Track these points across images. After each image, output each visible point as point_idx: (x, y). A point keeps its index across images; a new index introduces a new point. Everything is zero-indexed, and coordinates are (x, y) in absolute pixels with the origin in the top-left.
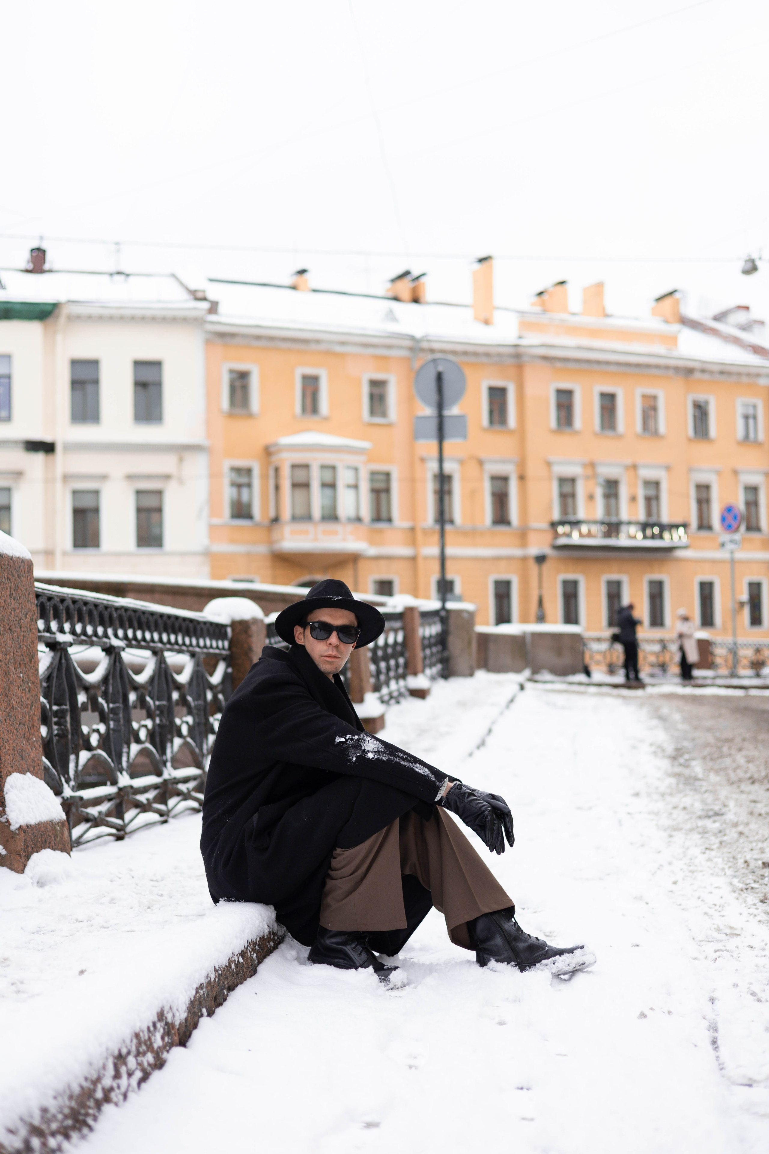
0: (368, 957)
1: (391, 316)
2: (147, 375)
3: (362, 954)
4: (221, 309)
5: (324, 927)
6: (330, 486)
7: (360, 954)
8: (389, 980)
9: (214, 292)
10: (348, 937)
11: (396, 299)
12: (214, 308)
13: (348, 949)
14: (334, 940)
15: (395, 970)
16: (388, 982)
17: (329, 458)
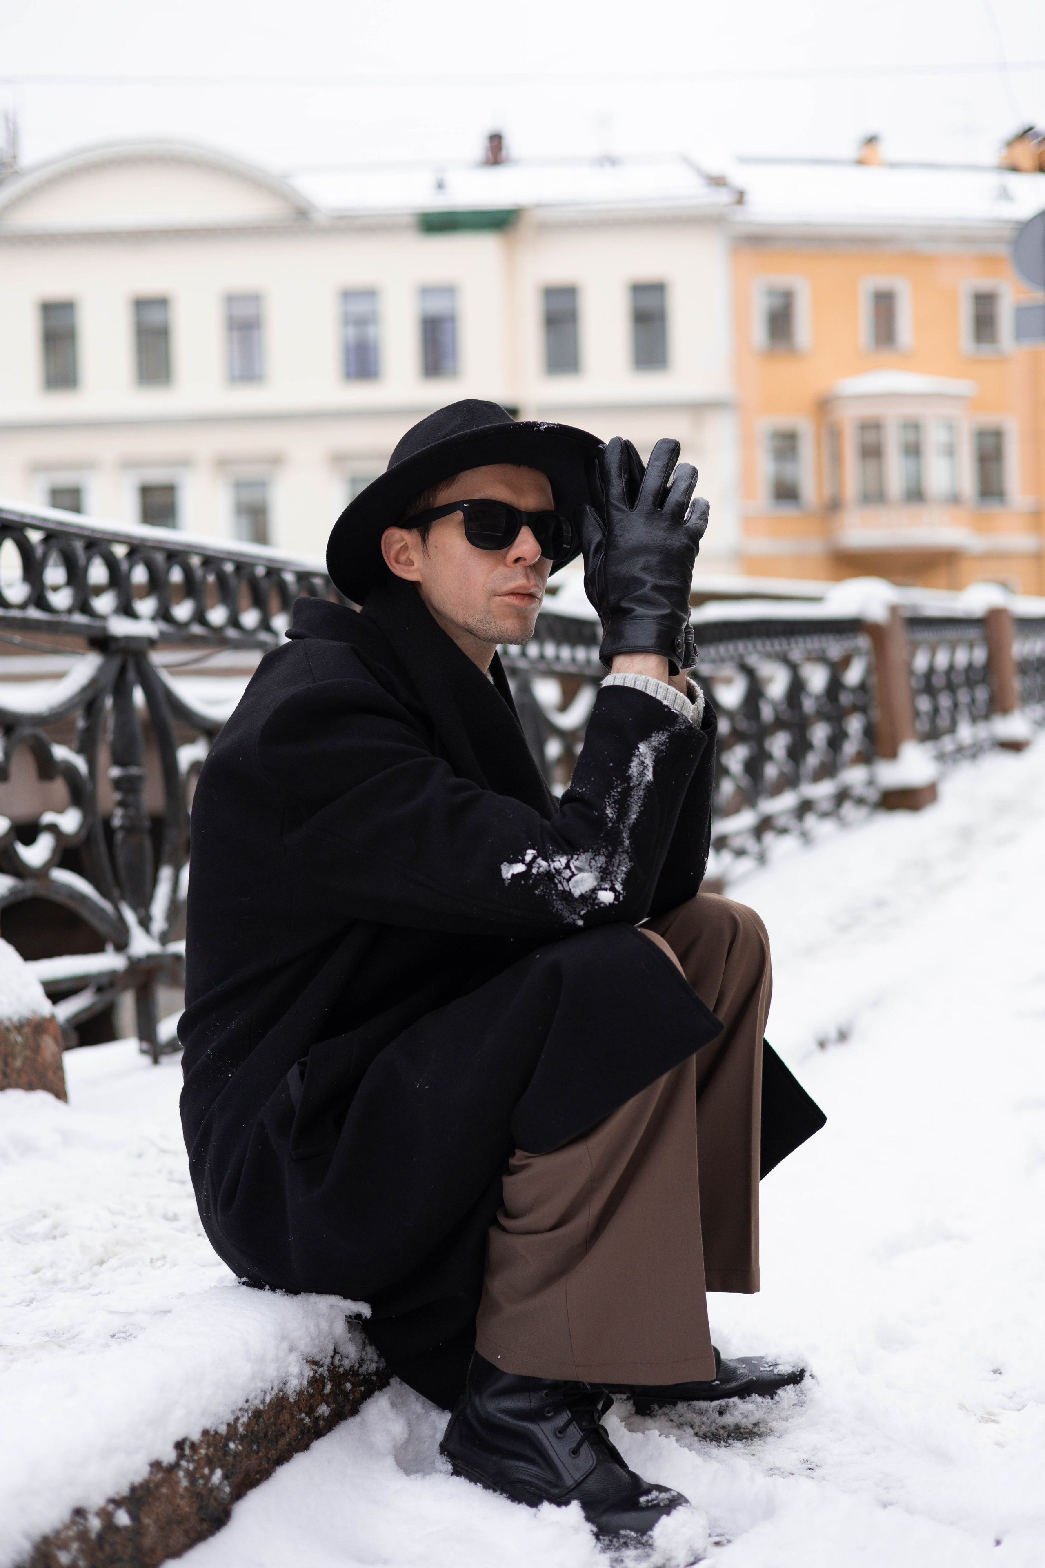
0: (597, 1459)
1: (1005, 194)
2: (648, 301)
3: (582, 1450)
4: (750, 198)
5: (486, 1357)
6: (913, 451)
7: (575, 1452)
8: (650, 1542)
9: (739, 177)
10: (546, 1395)
11: (1014, 169)
12: (740, 198)
13: (544, 1432)
14: (509, 1403)
15: (668, 1513)
16: (648, 1550)
17: (911, 410)
